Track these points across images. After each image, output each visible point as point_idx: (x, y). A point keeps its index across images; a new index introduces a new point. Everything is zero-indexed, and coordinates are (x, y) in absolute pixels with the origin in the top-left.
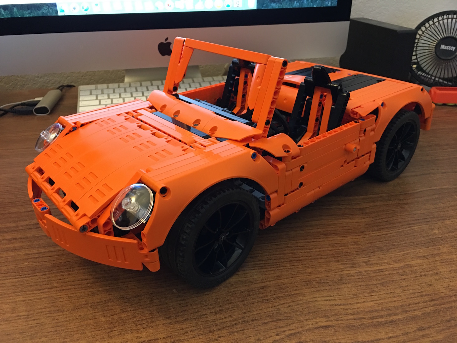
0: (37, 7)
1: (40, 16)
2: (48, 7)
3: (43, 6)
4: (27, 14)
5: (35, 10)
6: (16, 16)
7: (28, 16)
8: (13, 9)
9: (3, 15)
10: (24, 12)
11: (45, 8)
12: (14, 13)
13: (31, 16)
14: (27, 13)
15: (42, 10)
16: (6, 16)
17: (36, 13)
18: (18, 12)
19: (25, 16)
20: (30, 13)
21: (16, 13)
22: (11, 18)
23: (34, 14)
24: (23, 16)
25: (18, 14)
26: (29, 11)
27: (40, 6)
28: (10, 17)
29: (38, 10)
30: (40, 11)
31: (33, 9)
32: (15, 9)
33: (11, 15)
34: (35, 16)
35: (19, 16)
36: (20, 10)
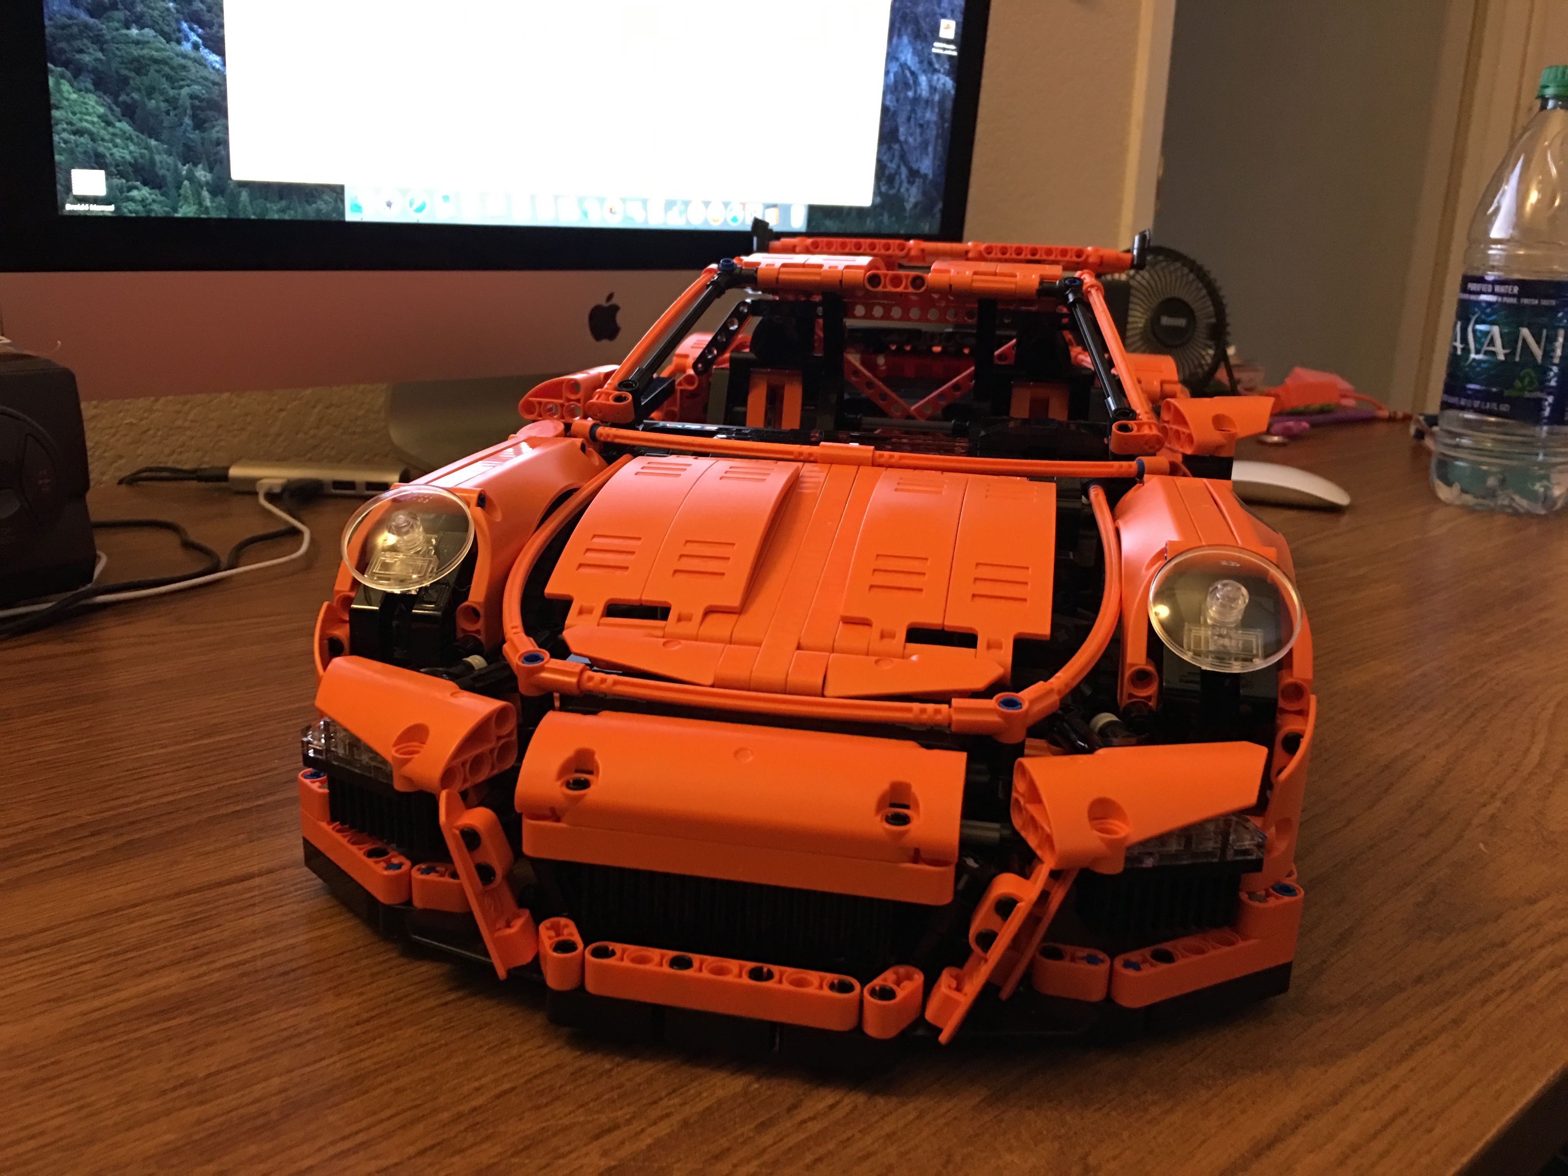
0: (306, 194)
1: (311, 218)
2: (335, 195)
3: (323, 192)
4: (274, 212)
5: (299, 202)
6: (242, 216)
7: (276, 217)
8: (239, 193)
9: (207, 208)
10: (268, 205)
11: (326, 197)
12: (240, 206)
13: (287, 217)
14: (275, 208)
15: (319, 202)
16: (214, 215)
17: (300, 210)
18: (251, 204)
19: (267, 218)
20: (283, 211)
21: (245, 207)
22: (229, 220)
23: (296, 211)
24: (261, 217)
25: (249, 208)
26: (283, 203)
27: (314, 192)
28: (225, 216)
29: (307, 202)
30: (314, 205)
31: (295, 197)
32: (244, 196)
33: (230, 210)
34: (295, 218)
35: (253, 217)
36: (256, 199)
